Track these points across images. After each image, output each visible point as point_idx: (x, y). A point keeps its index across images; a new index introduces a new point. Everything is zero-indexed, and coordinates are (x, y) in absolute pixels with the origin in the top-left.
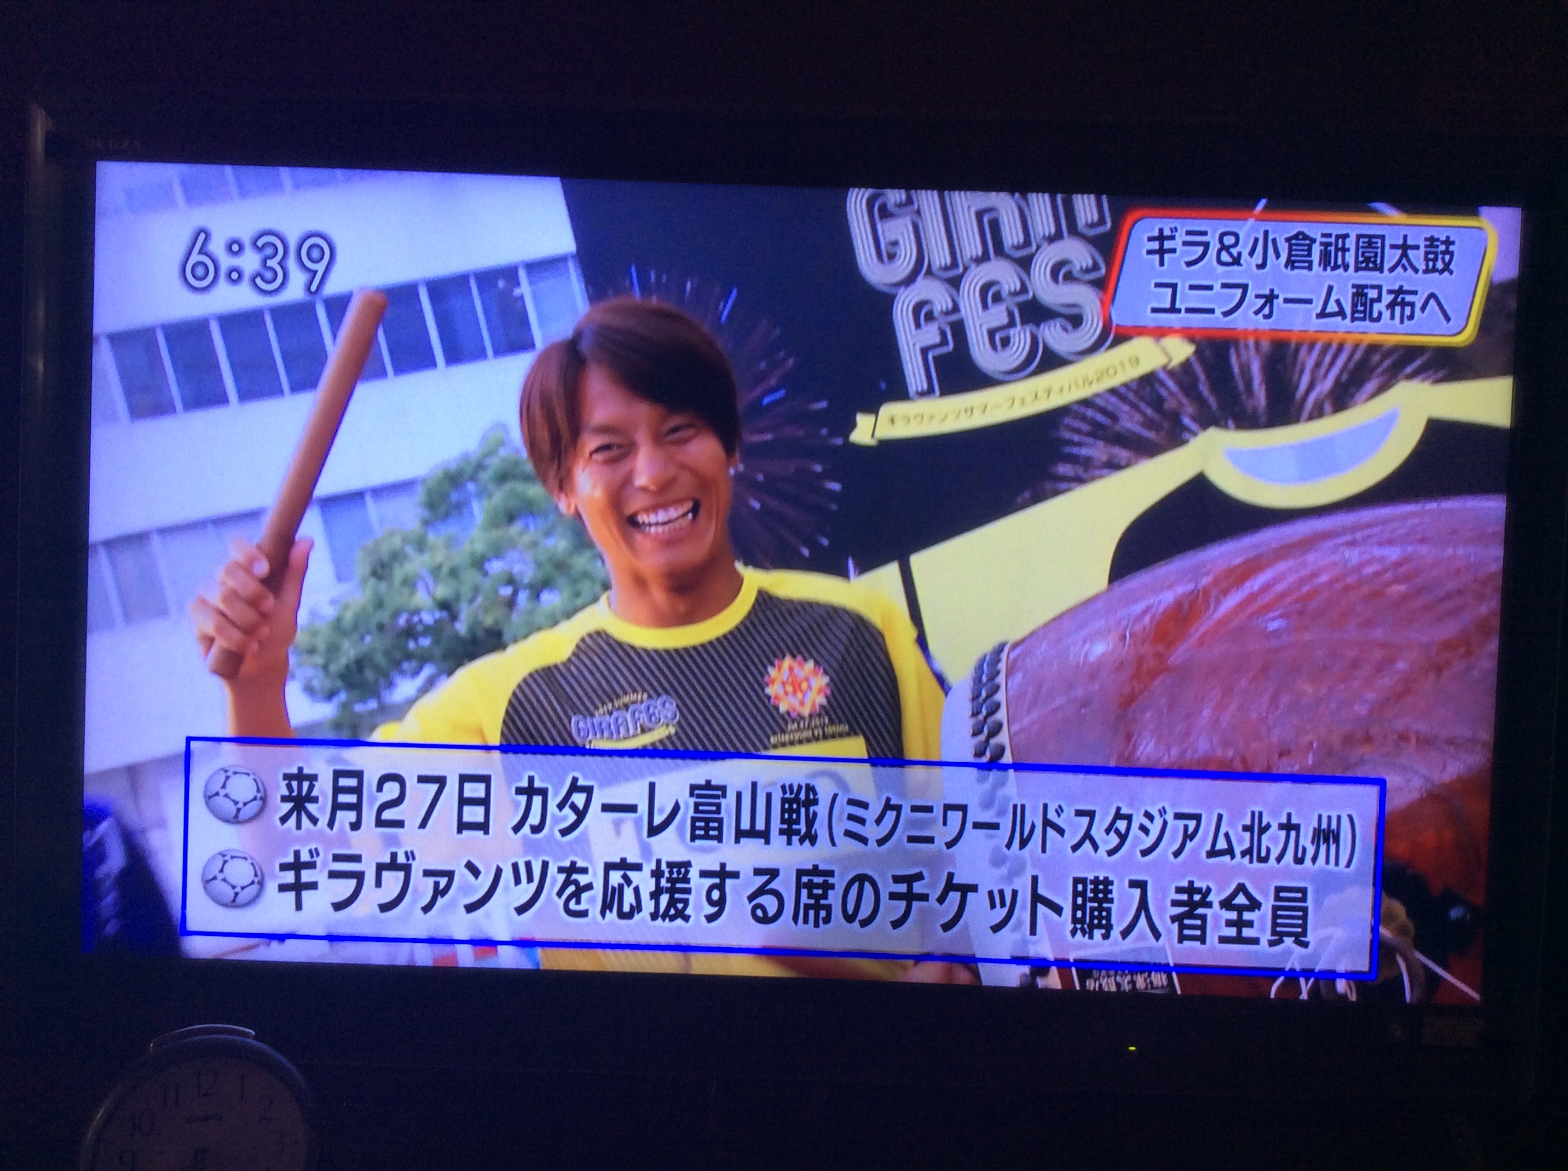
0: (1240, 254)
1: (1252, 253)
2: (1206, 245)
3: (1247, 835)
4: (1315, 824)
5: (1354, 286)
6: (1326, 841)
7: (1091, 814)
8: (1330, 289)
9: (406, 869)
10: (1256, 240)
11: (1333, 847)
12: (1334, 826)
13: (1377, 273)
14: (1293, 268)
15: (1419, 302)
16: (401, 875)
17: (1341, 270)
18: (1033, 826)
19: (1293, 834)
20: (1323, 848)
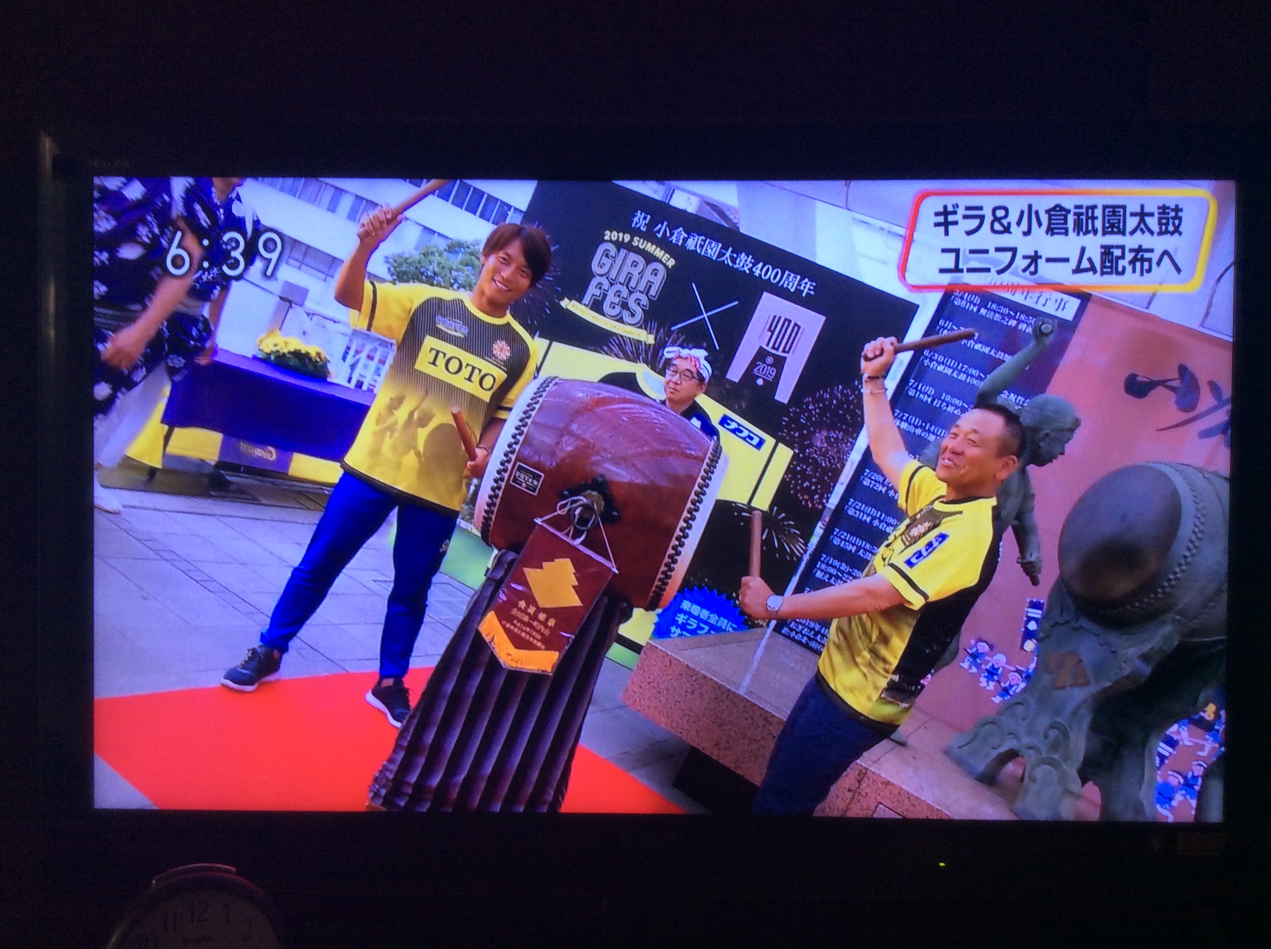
0: (1009, 224)
1: (1019, 223)
2: (982, 218)
5: (1102, 247)
8: (1083, 250)
10: (1022, 213)
13: (1120, 236)
14: (1053, 234)
15: (1155, 257)
17: (1091, 235)
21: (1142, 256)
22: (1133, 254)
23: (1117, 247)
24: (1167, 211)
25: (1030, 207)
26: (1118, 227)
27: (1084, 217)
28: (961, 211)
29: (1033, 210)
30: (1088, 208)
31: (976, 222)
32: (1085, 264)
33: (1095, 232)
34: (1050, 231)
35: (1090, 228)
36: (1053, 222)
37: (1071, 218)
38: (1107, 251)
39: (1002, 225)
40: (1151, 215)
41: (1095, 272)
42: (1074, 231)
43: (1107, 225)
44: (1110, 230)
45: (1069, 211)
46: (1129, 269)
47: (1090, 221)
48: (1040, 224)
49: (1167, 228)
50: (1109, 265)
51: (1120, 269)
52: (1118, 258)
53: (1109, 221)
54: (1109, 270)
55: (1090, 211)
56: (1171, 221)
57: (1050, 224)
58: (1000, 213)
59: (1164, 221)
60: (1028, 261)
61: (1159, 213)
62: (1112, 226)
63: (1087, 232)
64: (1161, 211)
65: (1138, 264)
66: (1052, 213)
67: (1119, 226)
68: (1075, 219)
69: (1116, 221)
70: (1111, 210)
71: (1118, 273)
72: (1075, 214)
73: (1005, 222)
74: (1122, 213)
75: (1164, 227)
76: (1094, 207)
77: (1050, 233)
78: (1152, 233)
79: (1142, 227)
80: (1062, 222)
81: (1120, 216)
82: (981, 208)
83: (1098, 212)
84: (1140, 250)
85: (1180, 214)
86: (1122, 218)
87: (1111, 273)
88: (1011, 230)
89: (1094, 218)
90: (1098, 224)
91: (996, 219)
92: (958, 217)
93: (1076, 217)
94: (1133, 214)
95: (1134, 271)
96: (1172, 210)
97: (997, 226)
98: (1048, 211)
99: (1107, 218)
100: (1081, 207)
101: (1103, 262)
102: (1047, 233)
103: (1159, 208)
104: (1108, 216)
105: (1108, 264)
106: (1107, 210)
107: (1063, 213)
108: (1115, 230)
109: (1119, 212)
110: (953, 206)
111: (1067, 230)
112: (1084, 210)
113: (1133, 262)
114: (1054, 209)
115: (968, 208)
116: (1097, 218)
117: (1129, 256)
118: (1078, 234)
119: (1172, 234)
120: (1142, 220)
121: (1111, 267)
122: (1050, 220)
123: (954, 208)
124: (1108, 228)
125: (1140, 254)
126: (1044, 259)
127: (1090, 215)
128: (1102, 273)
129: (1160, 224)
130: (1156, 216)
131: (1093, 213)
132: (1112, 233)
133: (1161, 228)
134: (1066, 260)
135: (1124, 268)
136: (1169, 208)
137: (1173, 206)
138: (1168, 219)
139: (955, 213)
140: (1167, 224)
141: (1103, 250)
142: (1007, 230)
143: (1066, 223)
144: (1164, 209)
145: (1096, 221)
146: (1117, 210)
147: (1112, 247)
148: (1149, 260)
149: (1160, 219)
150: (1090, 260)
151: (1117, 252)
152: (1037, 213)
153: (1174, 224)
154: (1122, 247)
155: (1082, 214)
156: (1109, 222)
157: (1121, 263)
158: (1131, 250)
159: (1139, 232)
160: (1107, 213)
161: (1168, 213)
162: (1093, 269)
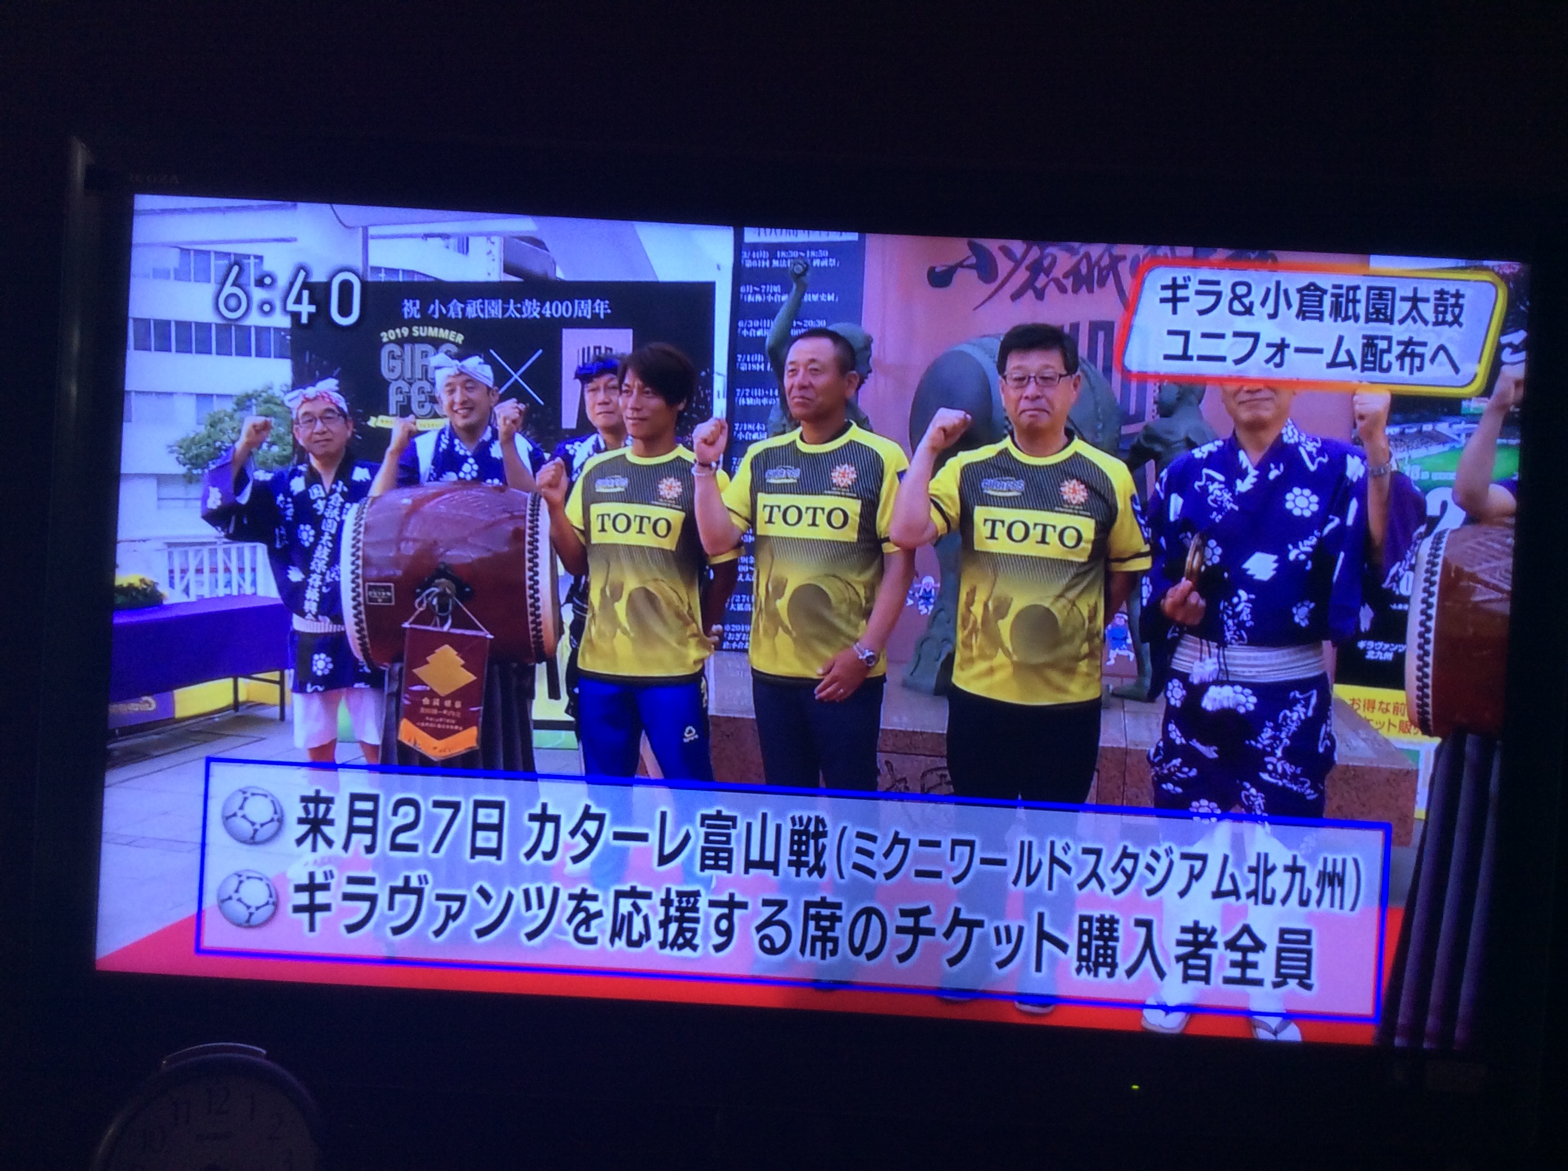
0: (1252, 304)
1: (1263, 303)
2: (1219, 295)
3: (1253, 877)
4: (1320, 867)
5: (1364, 337)
6: (1332, 884)
7: (1098, 853)
8: (1341, 339)
9: (419, 892)
10: (1268, 291)
11: (1338, 890)
12: (1339, 869)
13: (1387, 325)
14: (1304, 318)
15: (1428, 352)
16: (413, 899)
17: (1352, 321)
18: (1040, 864)
19: (1298, 876)
20: (1328, 891)
21: (1413, 350)
22: (1402, 348)
23: (1383, 338)
24: (1445, 296)
25: (1278, 284)
26: (1385, 314)
27: (1343, 300)
28: (1194, 286)
29: (1282, 288)
30: (1349, 289)
31: (1212, 299)
32: (1342, 357)
33: (1357, 318)
34: (1302, 314)
35: (1350, 313)
36: (1305, 303)
37: (1327, 300)
38: (1370, 343)
39: (1243, 304)
40: (1426, 300)
41: (1354, 366)
42: (1331, 315)
43: (1371, 310)
44: (1374, 316)
45: (1325, 292)
46: (1396, 365)
47: (1351, 305)
48: (1289, 305)
49: (1444, 318)
50: (1372, 359)
51: (1385, 365)
52: (1383, 351)
53: (1374, 305)
54: (1372, 366)
55: (1351, 293)
56: (1450, 309)
57: (1301, 305)
58: (1241, 290)
59: (1441, 309)
60: (1272, 350)
61: (1436, 299)
62: (1378, 311)
63: (1346, 318)
64: (1438, 296)
65: (1407, 360)
66: (1305, 292)
67: (1386, 312)
68: (1332, 302)
69: (1383, 306)
70: (1377, 292)
71: (1382, 370)
72: (1333, 295)
73: (1246, 301)
74: (1390, 297)
75: (1440, 317)
76: (1356, 288)
77: (1301, 318)
78: (1426, 322)
79: (1414, 314)
80: (1317, 304)
81: (1387, 300)
82: (1217, 283)
83: (1361, 295)
84: (1410, 343)
85: (1461, 301)
86: (1389, 303)
87: (1373, 369)
88: (1254, 311)
89: (1355, 301)
90: (1361, 309)
91: (1236, 297)
92: (1189, 293)
93: (1334, 299)
94: (1403, 299)
95: (1402, 368)
96: (1452, 296)
97: (1237, 306)
98: (1299, 291)
99: (1371, 302)
100: (1340, 287)
101: (1364, 356)
102: (1297, 316)
103: (1436, 292)
104: (1373, 299)
105: (1370, 358)
106: (1372, 292)
107: (1318, 293)
108: (1381, 317)
109: (1387, 295)
110: (1184, 279)
111: (1322, 313)
112: (1344, 291)
113: (1401, 357)
114: (1307, 288)
115: (1201, 282)
116: (1359, 301)
117: (1397, 350)
118: (1336, 320)
119: (1451, 324)
120: (1414, 307)
121: (1374, 362)
122: (1302, 300)
123: (1185, 281)
124: (1372, 314)
125: (1411, 347)
126: (1292, 349)
127: (1351, 297)
128: (1363, 369)
129: (1437, 312)
130: (1432, 302)
131: (1355, 295)
132: (1377, 320)
133: (1437, 317)
134: (1320, 351)
135: (1390, 364)
136: (1447, 293)
137: (1453, 291)
138: (1445, 306)
139: (1185, 287)
140: (1445, 313)
141: (1365, 341)
142: (1248, 311)
143: (1321, 306)
144: (1441, 293)
145: (1358, 305)
146: (1384, 292)
147: (1376, 337)
148: (1422, 356)
149: (1437, 306)
150: (1348, 352)
151: (1383, 345)
152: (1286, 292)
153: (1453, 312)
154: (1389, 339)
155: (1341, 296)
156: (1374, 307)
157: (1387, 358)
158: (1399, 343)
159: (1410, 321)
160: (1372, 296)
161: (1447, 300)
162: (1351, 363)
